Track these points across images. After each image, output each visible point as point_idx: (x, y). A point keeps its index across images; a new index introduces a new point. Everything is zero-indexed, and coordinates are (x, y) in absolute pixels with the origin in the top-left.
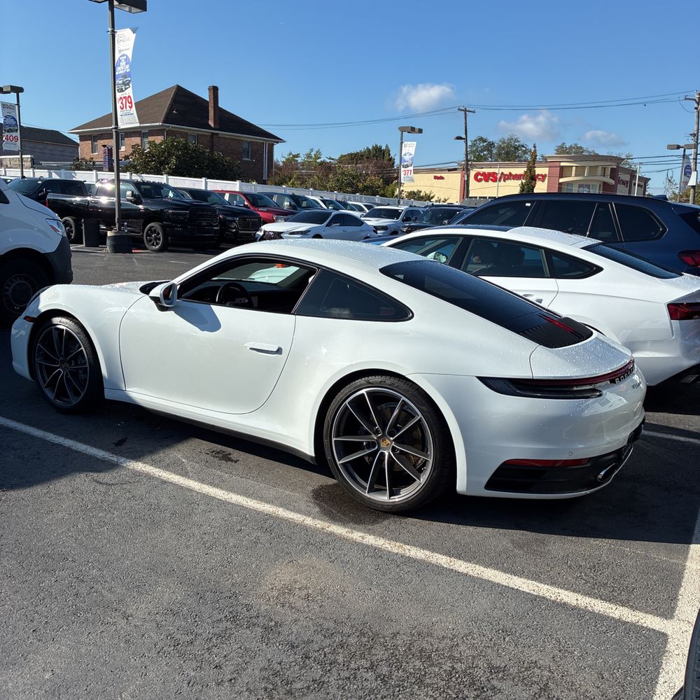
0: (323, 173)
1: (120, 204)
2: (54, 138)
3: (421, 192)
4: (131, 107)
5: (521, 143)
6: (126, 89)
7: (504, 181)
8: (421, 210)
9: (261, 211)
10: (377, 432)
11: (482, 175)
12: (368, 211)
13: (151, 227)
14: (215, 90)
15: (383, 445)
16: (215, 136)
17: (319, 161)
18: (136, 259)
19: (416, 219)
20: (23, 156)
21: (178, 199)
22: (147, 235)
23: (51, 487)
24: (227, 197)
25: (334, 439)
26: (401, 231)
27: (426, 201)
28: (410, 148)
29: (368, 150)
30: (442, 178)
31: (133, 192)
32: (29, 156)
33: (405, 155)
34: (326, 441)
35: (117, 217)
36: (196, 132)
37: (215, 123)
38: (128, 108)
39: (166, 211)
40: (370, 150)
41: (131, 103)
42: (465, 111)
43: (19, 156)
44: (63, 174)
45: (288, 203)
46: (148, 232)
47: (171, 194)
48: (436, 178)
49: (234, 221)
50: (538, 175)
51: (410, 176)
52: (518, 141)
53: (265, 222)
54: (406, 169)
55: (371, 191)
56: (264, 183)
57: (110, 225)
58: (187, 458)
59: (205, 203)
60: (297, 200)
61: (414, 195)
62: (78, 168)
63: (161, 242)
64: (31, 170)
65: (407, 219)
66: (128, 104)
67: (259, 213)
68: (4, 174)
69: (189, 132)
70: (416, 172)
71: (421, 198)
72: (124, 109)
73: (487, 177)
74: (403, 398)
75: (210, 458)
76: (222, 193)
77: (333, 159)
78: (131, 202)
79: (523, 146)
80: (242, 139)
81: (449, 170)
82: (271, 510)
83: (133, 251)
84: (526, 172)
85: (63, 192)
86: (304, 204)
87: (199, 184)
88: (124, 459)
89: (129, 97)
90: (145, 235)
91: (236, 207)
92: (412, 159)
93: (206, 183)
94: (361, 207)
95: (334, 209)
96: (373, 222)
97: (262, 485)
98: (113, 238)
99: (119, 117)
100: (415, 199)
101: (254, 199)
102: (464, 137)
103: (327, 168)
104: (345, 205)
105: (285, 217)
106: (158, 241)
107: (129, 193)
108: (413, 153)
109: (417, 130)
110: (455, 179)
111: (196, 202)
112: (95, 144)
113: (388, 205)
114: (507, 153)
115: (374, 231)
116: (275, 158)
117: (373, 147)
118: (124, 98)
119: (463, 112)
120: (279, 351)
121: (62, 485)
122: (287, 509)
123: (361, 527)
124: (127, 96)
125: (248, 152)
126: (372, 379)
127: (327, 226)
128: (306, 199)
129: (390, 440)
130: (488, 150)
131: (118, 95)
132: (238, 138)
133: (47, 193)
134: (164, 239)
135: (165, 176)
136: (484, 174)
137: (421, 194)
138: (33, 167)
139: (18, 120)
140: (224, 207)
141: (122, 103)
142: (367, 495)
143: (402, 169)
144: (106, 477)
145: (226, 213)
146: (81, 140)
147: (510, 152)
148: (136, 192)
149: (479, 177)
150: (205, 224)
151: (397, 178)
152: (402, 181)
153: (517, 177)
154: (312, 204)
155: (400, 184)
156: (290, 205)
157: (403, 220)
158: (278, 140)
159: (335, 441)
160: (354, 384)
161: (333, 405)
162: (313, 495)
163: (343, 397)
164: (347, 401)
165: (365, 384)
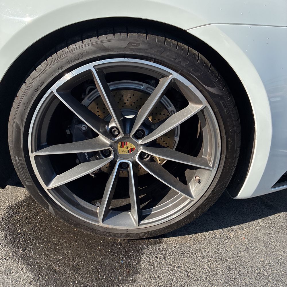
15: (122, 150)
25: (32, 155)
74: (175, 75)
129: (136, 144)
142: (101, 224)
159: (36, 157)
160: (68, 53)
161: (23, 96)
162: (6, 235)
163: (46, 79)
164: (54, 88)
165: (94, 52)
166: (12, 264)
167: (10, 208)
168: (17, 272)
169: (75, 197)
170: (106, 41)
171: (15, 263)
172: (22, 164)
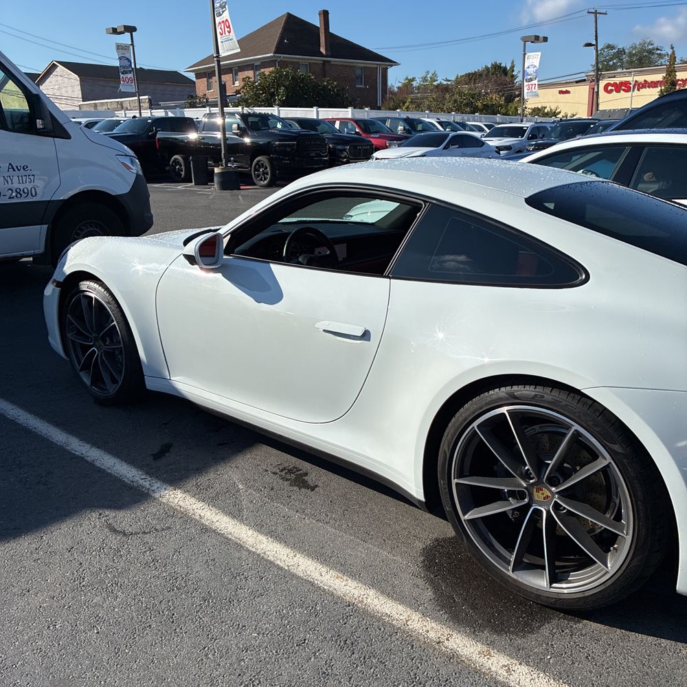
0: (441, 95)
1: (225, 139)
2: (173, 78)
3: (545, 108)
4: (229, 32)
5: (655, 46)
6: (223, 12)
7: (638, 90)
8: (548, 126)
9: (373, 138)
10: (526, 476)
11: (612, 85)
12: (488, 131)
13: (259, 161)
14: (325, 15)
15: (538, 496)
16: (326, 64)
17: (435, 83)
18: (242, 196)
19: (543, 135)
20: (141, 98)
21: (285, 129)
22: (256, 170)
23: (44, 538)
24: (337, 125)
25: (454, 481)
26: (527, 150)
27: (551, 117)
28: (533, 60)
29: (487, 68)
30: (567, 92)
31: (238, 125)
32: (147, 97)
33: (528, 67)
34: (442, 483)
35: (223, 152)
36: (307, 61)
37: (326, 50)
38: (227, 33)
39: (273, 143)
40: (488, 68)
41: (229, 27)
42: (596, 13)
43: (136, 98)
44: (178, 112)
45: (402, 128)
46: (255, 166)
47: (279, 126)
48: (561, 92)
49: (345, 150)
50: (679, 80)
51: (534, 91)
52: (652, 45)
53: (377, 149)
54: (530, 83)
55: (490, 109)
56: (379, 108)
57: (217, 162)
58: (246, 481)
59: (313, 133)
60: (411, 124)
61: (537, 111)
62: (193, 106)
63: (269, 176)
64: (149, 111)
65: (533, 137)
66: (226, 29)
67: (371, 140)
68: (124, 116)
69: (301, 61)
70: (541, 86)
71: (547, 115)
72: (224, 35)
73: (617, 88)
74: (576, 427)
75: (276, 481)
76: (333, 121)
77: (449, 81)
78: (237, 135)
79: (657, 49)
80: (355, 64)
81: (577, 82)
82: (356, 593)
83: (241, 187)
84: (664, 78)
85: (173, 130)
86: (420, 127)
87: (310, 113)
88: (158, 484)
89: (227, 20)
90: (253, 170)
91: (347, 135)
92: (536, 72)
93: (318, 112)
94: (482, 128)
95: (452, 131)
96: (494, 142)
97: (346, 537)
98: (221, 174)
99: (220, 44)
100: (539, 116)
101: (366, 125)
102: (594, 43)
103: (444, 89)
104: (464, 126)
105: (399, 142)
106: (266, 176)
107: (235, 126)
108: (538, 66)
109: (541, 39)
110: (582, 92)
111: (304, 132)
112: (211, 80)
113: (511, 123)
114: (640, 60)
115: (496, 151)
116: (389, 83)
117: (492, 65)
118: (223, 22)
119: (593, 15)
120: (366, 336)
121: (61, 535)
122: (382, 593)
123: (503, 640)
124: (225, 20)
125: (361, 78)
126: (518, 390)
127: (444, 148)
128: (421, 122)
129: (550, 491)
130: (618, 57)
131: (218, 20)
132: (352, 65)
133: (156, 132)
134: (271, 173)
135: (276, 108)
136: (614, 85)
137: (546, 111)
138: (151, 108)
139: (133, 61)
140: (334, 135)
141: (221, 28)
142: (510, 573)
143: (526, 84)
144: (125, 519)
145: (336, 141)
146: (197, 78)
147: (643, 58)
148: (242, 125)
149: (610, 88)
150: (314, 155)
151: (519, 95)
152: (526, 97)
153: (654, 84)
154: (428, 127)
155: (523, 101)
156: (404, 129)
157: (529, 139)
158: (393, 63)
159: (457, 484)
160: (487, 397)
161: (452, 427)
162: (424, 560)
163: (470, 415)
164: (475, 424)
165: (507, 399)
166: (420, 582)
167: (437, 540)
168: (422, 589)
169: (491, 537)
170: (517, 391)
171: (424, 582)
172: (445, 488)
